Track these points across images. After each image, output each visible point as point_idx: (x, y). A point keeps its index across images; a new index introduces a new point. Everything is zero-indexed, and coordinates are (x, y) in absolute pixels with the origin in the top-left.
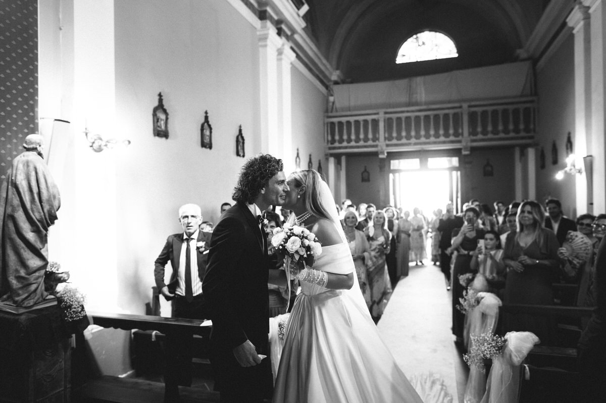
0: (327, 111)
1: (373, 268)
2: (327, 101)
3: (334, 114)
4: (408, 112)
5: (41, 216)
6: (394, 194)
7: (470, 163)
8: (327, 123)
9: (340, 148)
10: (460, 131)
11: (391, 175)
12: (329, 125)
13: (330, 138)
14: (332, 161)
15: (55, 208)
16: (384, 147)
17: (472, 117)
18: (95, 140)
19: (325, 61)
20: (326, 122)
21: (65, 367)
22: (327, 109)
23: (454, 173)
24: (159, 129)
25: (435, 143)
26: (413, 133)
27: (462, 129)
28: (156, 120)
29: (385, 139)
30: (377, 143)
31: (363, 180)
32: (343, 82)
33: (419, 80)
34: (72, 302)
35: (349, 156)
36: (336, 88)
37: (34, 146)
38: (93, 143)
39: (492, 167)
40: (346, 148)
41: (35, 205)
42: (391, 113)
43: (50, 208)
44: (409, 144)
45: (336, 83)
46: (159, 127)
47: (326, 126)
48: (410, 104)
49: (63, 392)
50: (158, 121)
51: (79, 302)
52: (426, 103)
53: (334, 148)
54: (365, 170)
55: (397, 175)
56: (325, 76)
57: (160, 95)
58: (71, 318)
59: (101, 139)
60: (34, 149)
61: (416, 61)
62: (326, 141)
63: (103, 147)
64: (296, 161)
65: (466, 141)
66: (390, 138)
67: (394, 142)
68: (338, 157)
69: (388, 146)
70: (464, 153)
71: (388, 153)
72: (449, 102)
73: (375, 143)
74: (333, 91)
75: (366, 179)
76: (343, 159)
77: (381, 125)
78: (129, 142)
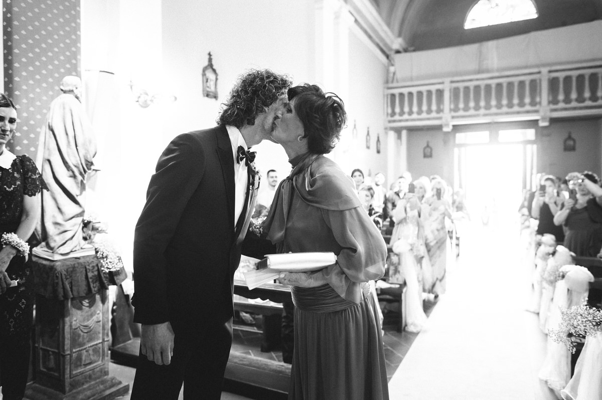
0: (387, 82)
1: (435, 242)
2: (388, 71)
3: (395, 85)
4: (477, 80)
5: (77, 161)
6: (459, 170)
7: (549, 135)
8: (387, 95)
9: (400, 121)
10: (538, 99)
11: (456, 150)
12: (389, 97)
13: (390, 111)
14: (392, 135)
15: (92, 154)
16: (449, 119)
17: (553, 84)
18: (141, 94)
19: (385, 28)
20: (386, 93)
21: (103, 320)
22: (388, 80)
23: (529, 147)
24: (208, 89)
25: (507, 113)
26: (482, 103)
27: (540, 97)
28: (205, 81)
29: (451, 110)
30: (441, 115)
31: (425, 156)
32: (406, 51)
33: (491, 45)
34: (108, 252)
35: (411, 130)
36: (397, 58)
37: (71, 89)
38: (139, 97)
39: (574, 141)
40: (407, 120)
41: (71, 149)
42: (458, 82)
43: (86, 153)
44: (478, 116)
45: (398, 52)
46: (208, 87)
47: (386, 97)
48: (479, 72)
49: (101, 345)
50: (207, 81)
51: (115, 253)
52: (498, 70)
53: (394, 121)
54: (428, 146)
55: (463, 149)
56: (386, 44)
57: (210, 54)
58: (108, 268)
59: (147, 94)
60: (71, 91)
61: (487, 25)
62: (386, 114)
63: (149, 102)
64: (353, 133)
65: (544, 112)
66: (456, 109)
67: (461, 113)
68: (398, 131)
69: (453, 117)
70: (542, 124)
71: (454, 126)
72: (526, 67)
73: (438, 115)
74: (394, 61)
75: (428, 154)
76: (404, 133)
77: (447, 96)
78: (176, 98)
